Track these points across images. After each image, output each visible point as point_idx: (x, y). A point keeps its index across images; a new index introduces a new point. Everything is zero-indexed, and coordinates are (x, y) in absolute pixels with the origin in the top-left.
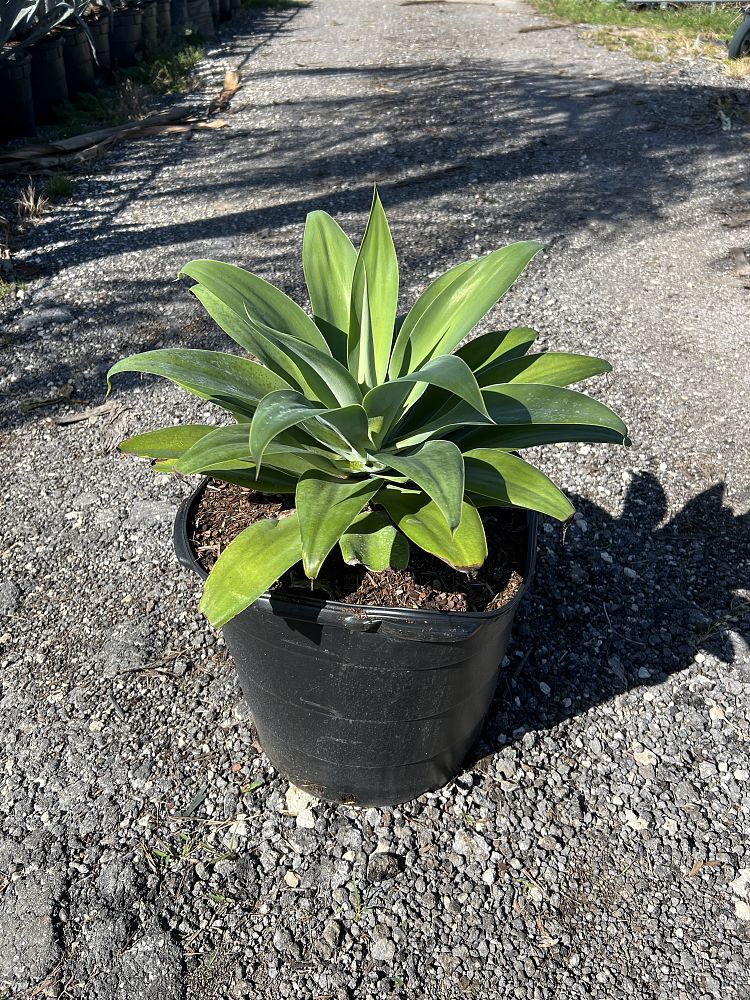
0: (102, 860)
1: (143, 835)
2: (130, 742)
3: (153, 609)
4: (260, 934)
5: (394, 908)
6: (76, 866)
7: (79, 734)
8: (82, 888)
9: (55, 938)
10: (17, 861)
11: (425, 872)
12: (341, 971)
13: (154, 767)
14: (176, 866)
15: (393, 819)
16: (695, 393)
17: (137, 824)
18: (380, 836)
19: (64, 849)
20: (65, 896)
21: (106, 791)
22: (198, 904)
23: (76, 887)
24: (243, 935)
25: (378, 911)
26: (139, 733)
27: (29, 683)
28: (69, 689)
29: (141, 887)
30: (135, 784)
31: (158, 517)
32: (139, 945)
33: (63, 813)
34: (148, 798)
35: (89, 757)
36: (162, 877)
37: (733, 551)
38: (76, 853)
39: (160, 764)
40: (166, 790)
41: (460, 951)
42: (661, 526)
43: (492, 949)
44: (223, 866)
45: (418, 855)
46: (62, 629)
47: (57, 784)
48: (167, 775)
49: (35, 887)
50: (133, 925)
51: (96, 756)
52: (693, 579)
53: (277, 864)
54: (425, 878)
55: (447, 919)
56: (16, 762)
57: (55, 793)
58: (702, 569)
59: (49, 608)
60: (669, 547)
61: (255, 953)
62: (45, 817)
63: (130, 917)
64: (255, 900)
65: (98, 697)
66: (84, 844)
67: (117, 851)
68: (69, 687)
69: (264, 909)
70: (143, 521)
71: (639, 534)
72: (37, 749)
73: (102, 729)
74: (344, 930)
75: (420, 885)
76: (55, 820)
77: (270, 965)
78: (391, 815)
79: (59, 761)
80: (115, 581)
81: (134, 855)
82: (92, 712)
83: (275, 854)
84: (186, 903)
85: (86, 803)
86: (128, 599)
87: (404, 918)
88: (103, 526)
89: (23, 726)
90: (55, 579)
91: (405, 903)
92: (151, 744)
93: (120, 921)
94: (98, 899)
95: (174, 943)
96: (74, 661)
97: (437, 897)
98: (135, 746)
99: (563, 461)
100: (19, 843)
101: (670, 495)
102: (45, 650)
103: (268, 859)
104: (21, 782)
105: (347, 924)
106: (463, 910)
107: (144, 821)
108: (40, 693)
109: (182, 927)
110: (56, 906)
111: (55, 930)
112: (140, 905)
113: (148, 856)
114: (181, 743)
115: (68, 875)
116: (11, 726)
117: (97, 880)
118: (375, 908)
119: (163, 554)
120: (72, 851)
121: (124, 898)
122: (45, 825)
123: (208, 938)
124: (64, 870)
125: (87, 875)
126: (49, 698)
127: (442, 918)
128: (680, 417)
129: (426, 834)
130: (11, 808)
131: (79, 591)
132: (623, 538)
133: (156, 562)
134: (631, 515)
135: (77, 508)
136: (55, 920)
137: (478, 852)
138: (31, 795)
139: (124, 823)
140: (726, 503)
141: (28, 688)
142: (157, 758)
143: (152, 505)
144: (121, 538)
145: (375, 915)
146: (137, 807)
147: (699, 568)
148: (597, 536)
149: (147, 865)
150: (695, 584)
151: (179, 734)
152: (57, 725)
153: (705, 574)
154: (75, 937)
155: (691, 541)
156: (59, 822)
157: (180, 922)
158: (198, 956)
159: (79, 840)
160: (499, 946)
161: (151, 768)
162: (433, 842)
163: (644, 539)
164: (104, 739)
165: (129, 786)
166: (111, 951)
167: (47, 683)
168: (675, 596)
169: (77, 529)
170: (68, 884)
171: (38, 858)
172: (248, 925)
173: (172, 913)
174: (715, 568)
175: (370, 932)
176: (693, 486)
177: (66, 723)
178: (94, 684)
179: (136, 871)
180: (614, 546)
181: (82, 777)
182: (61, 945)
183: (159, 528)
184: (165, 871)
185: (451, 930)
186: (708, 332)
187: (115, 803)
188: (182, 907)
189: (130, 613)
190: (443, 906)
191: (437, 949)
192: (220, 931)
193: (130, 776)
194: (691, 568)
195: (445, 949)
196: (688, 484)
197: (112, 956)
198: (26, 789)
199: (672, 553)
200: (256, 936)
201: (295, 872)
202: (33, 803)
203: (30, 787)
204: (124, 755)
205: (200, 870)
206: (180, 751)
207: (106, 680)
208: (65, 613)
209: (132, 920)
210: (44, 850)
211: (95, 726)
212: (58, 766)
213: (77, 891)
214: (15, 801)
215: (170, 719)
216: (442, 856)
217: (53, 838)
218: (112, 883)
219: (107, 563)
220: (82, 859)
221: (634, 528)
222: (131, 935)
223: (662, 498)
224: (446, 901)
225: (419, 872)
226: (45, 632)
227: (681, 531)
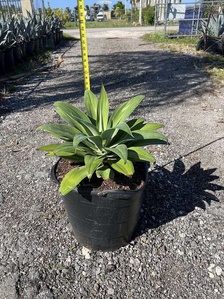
0: (29, 270)
1: (41, 263)
2: (36, 237)
3: (42, 201)
4: (76, 289)
5: (114, 280)
6: (22, 272)
7: (22, 236)
8: (24, 278)
9: (17, 292)
10: (5, 272)
11: (122, 269)
12: (99, 298)
13: (44, 244)
14: (51, 271)
15: (112, 255)
16: (191, 138)
17: (39, 260)
18: (109, 260)
19: (19, 268)
20: (19, 280)
21: (30, 251)
22: (57, 281)
23: (22, 278)
24: (71, 290)
25: (109, 281)
26: (39, 235)
27: (7, 222)
28: (19, 224)
29: (41, 277)
30: (38, 249)
31: (43, 176)
32: (41, 293)
33: (18, 258)
34: (42, 253)
35: (25, 242)
36: (47, 274)
37: (204, 179)
38: (22, 269)
39: (45, 243)
40: (47, 250)
41: (133, 290)
42: (184, 174)
43: (142, 290)
44: (64, 271)
45: (120, 265)
46: (16, 207)
47: (16, 250)
48: (48, 246)
49: (10, 278)
50: (39, 288)
51: (27, 242)
52: (193, 187)
53: (80, 269)
54: (122, 271)
55: (129, 282)
56: (4, 244)
57: (15, 252)
58: (196, 184)
59: (12, 202)
60: (186, 179)
61: (74, 295)
62: (13, 259)
63: (38, 286)
64: (74, 280)
65: (27, 225)
66: (24, 266)
67: (34, 268)
68: (18, 223)
69: (76, 282)
70: (38, 177)
71: (178, 176)
72: (10, 241)
73: (29, 234)
74: (100, 286)
75: (121, 273)
76: (16, 260)
77: (79, 297)
78: (112, 254)
79: (16, 244)
80: (31, 194)
81: (39, 269)
82: (25, 230)
83: (79, 267)
84: (54, 281)
85: (24, 255)
86: (35, 198)
87: (117, 282)
88: (27, 179)
89: (5, 234)
90: (14, 194)
91: (117, 278)
92: (43, 238)
93: (35, 287)
94: (29, 281)
95: (51, 292)
96: (20, 216)
97: (126, 276)
98: (38, 239)
99: (156, 157)
100: (5, 267)
101: (186, 164)
102: (11, 213)
103: (77, 268)
104: (5, 250)
105: (100, 285)
106: (133, 279)
107: (41, 259)
108: (10, 225)
109: (53, 288)
110: (17, 283)
111: (17, 290)
112: (41, 282)
113: (43, 269)
114: (51, 237)
115: (20, 275)
116: (2, 235)
117: (28, 276)
118: (108, 280)
119: (45, 186)
120: (21, 268)
121: (36, 281)
122: (13, 261)
123: (61, 291)
124: (19, 273)
125: (25, 275)
126: (13, 227)
127: (128, 282)
128: (188, 144)
129: (122, 259)
130: (3, 257)
131: (21, 197)
132: (173, 177)
133: (43, 188)
134: (175, 171)
135: (19, 174)
136: (17, 287)
137: (137, 263)
138: (8, 253)
139: (35, 260)
140: (202, 167)
141: (7, 224)
142: (45, 241)
143: (41, 173)
144: (32, 182)
145: (108, 282)
146: (39, 255)
147: (195, 184)
148: (166, 176)
149: (42, 271)
150: (194, 188)
151: (51, 234)
152: (15, 234)
153: (196, 185)
154: (22, 292)
155: (192, 177)
156: (17, 260)
157: (52, 287)
158: (58, 296)
159: (23, 265)
160: (144, 288)
161: (43, 244)
162: (124, 260)
163: (179, 177)
164: (29, 237)
165: (37, 249)
166: (33, 295)
167: (12, 222)
168: (188, 192)
169: (20, 180)
170: (20, 277)
171: (11, 270)
172: (72, 287)
173: (50, 284)
174: (199, 184)
175: (107, 287)
176: (192, 162)
177: (18, 233)
178: (26, 222)
179: (39, 273)
180: (171, 179)
181: (23, 248)
182: (18, 294)
183: (43, 179)
184: (48, 273)
185: (130, 285)
186: (194, 122)
187: (33, 255)
188: (53, 283)
189: (36, 202)
190: (128, 279)
191: (126, 290)
192: (64, 289)
193: (37, 247)
194: (192, 184)
195: (128, 290)
196: (191, 162)
197: (33, 297)
198: (7, 252)
199: (187, 180)
200: (74, 289)
201: (85, 271)
202: (9, 256)
203: (8, 251)
204: (35, 241)
205: (58, 272)
206: (51, 239)
207: (29, 221)
208: (17, 203)
209: (39, 286)
210: (13, 268)
211: (26, 233)
212: (16, 245)
213: (23, 279)
214: (4, 255)
215: (48, 231)
216: (127, 264)
217: (15, 265)
218: (32, 276)
219: (28, 189)
220: (24, 270)
221: (176, 174)
222: (38, 290)
223: (183, 166)
224: (128, 277)
225: (120, 269)
226: (11, 208)
227: (189, 175)
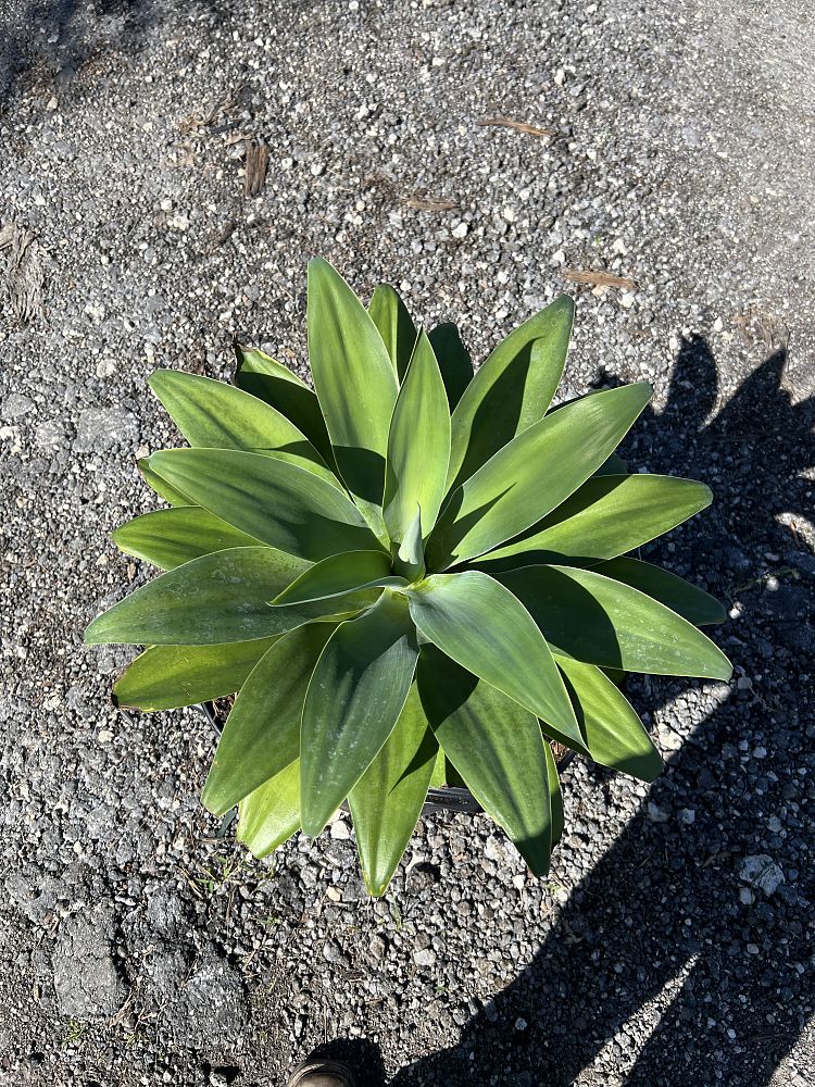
0: (146, 890)
1: (181, 860)
2: (146, 754)
3: (136, 575)
4: (310, 948)
5: (433, 919)
6: (122, 900)
7: (89, 748)
8: (134, 923)
9: (119, 977)
10: (61, 898)
11: (459, 880)
12: (388, 979)
13: (178, 783)
14: (220, 888)
15: (426, 829)
16: (768, 191)
17: (172, 849)
18: (415, 847)
19: (106, 882)
20: (119, 933)
21: (134, 815)
22: (248, 926)
23: (128, 923)
24: (294, 950)
25: (418, 921)
26: (153, 743)
27: (18, 684)
28: (65, 689)
29: (190, 914)
30: (162, 804)
31: (114, 434)
32: (200, 975)
33: (95, 842)
34: (178, 818)
35: (107, 775)
36: (209, 902)
37: (784, 457)
38: (119, 885)
39: (183, 777)
40: (195, 807)
41: (494, 955)
42: (708, 422)
43: (523, 951)
44: (267, 886)
45: (452, 865)
46: (37, 607)
47: (81, 809)
48: (193, 791)
49: (88, 927)
50: (191, 955)
51: (114, 773)
52: (737, 500)
53: (318, 879)
54: (459, 886)
55: (481, 925)
56: (30, 788)
57: (81, 819)
58: (748, 487)
59: (13, 578)
60: (715, 455)
61: (307, 965)
62: (77, 848)
63: (186, 948)
64: (301, 914)
65: (99, 698)
66: (125, 874)
67: (160, 880)
68: (64, 688)
69: (311, 924)
70: (97, 440)
71: (683, 436)
72: (48, 770)
73: (113, 739)
74: (388, 942)
75: (455, 896)
76: (89, 850)
77: (324, 976)
78: (424, 824)
79: (77, 782)
80: (82, 535)
81: (177, 882)
82: (97, 717)
83: (314, 870)
84: (236, 925)
85: (115, 828)
86: (102, 560)
87: (442, 927)
88: (49, 451)
89: (26, 742)
90: (10, 534)
91: (442, 912)
92: (169, 755)
93: (177, 954)
94: (152, 932)
95: (232, 969)
96: (61, 652)
97: (471, 902)
98: (153, 760)
99: (601, 320)
100: (58, 878)
101: (723, 372)
102: (24, 640)
103: (309, 875)
104: (42, 808)
105: (390, 936)
106: (496, 916)
107: (180, 844)
108: (33, 699)
109: (238, 950)
110: (113, 945)
111: (118, 969)
112: (193, 934)
113: (192, 883)
114: (201, 753)
115: (116, 911)
116: (13, 742)
117: (147, 913)
118: (414, 919)
119: (132, 492)
120: (115, 885)
121: (176, 928)
122: (80, 857)
123: (263, 958)
124: (112, 905)
125: (135, 907)
126: (45, 705)
127: (478, 924)
128: (745, 236)
129: (457, 843)
130: (40, 839)
131: (43, 550)
132: (665, 444)
133: (124, 503)
134: (676, 406)
135: (9, 421)
136: (116, 959)
137: (509, 859)
138: (57, 823)
139: (161, 850)
140: (785, 384)
141: (18, 692)
142: (179, 771)
143: (101, 415)
144: (76, 469)
145: (415, 925)
146: (169, 830)
147: (745, 484)
148: (636, 444)
149: (191, 891)
150: (738, 508)
151: (196, 739)
152: (63, 738)
153: (750, 493)
154: (138, 972)
155: (740, 445)
156: (94, 853)
157: (234, 946)
158: (257, 977)
159: (118, 870)
160: (529, 948)
161: (175, 784)
162: (466, 849)
163: (688, 444)
164: (117, 752)
165: (155, 805)
166: (175, 983)
167: (39, 683)
168: (715, 528)
169: (18, 456)
170: (119, 920)
171: (83, 894)
172: (298, 941)
173: (224, 937)
174: (762, 483)
175: (412, 941)
176: (750, 356)
177: (71, 734)
178: (91, 683)
179: (182, 899)
180: (654, 457)
181: (104, 798)
182: (127, 982)
183: (119, 450)
184: (211, 895)
185: (485, 934)
187: (146, 827)
188: (233, 931)
189: (110, 581)
190: (478, 914)
191: (474, 954)
192: (273, 950)
193: (155, 795)
194: (735, 485)
195: (480, 954)
196: (744, 352)
197: (177, 987)
198: (50, 816)
199: (717, 463)
200: (306, 950)
201: (335, 886)
202: (61, 832)
203: (54, 815)
204: (143, 770)
205: (244, 892)
206: (201, 761)
207: (103, 676)
208: (34, 585)
209: (188, 951)
210: (86, 884)
211: (105, 736)
212: (76, 788)
213: (130, 928)
214: (42, 831)
215: (183, 722)
216: (475, 861)
217: (91, 871)
218: (162, 915)
219: (67, 507)
220: (126, 891)
221: (678, 426)
222: (191, 965)
223: (712, 379)
224: (481, 908)
225: (453, 882)
226: (17, 613)
227: (730, 429)
